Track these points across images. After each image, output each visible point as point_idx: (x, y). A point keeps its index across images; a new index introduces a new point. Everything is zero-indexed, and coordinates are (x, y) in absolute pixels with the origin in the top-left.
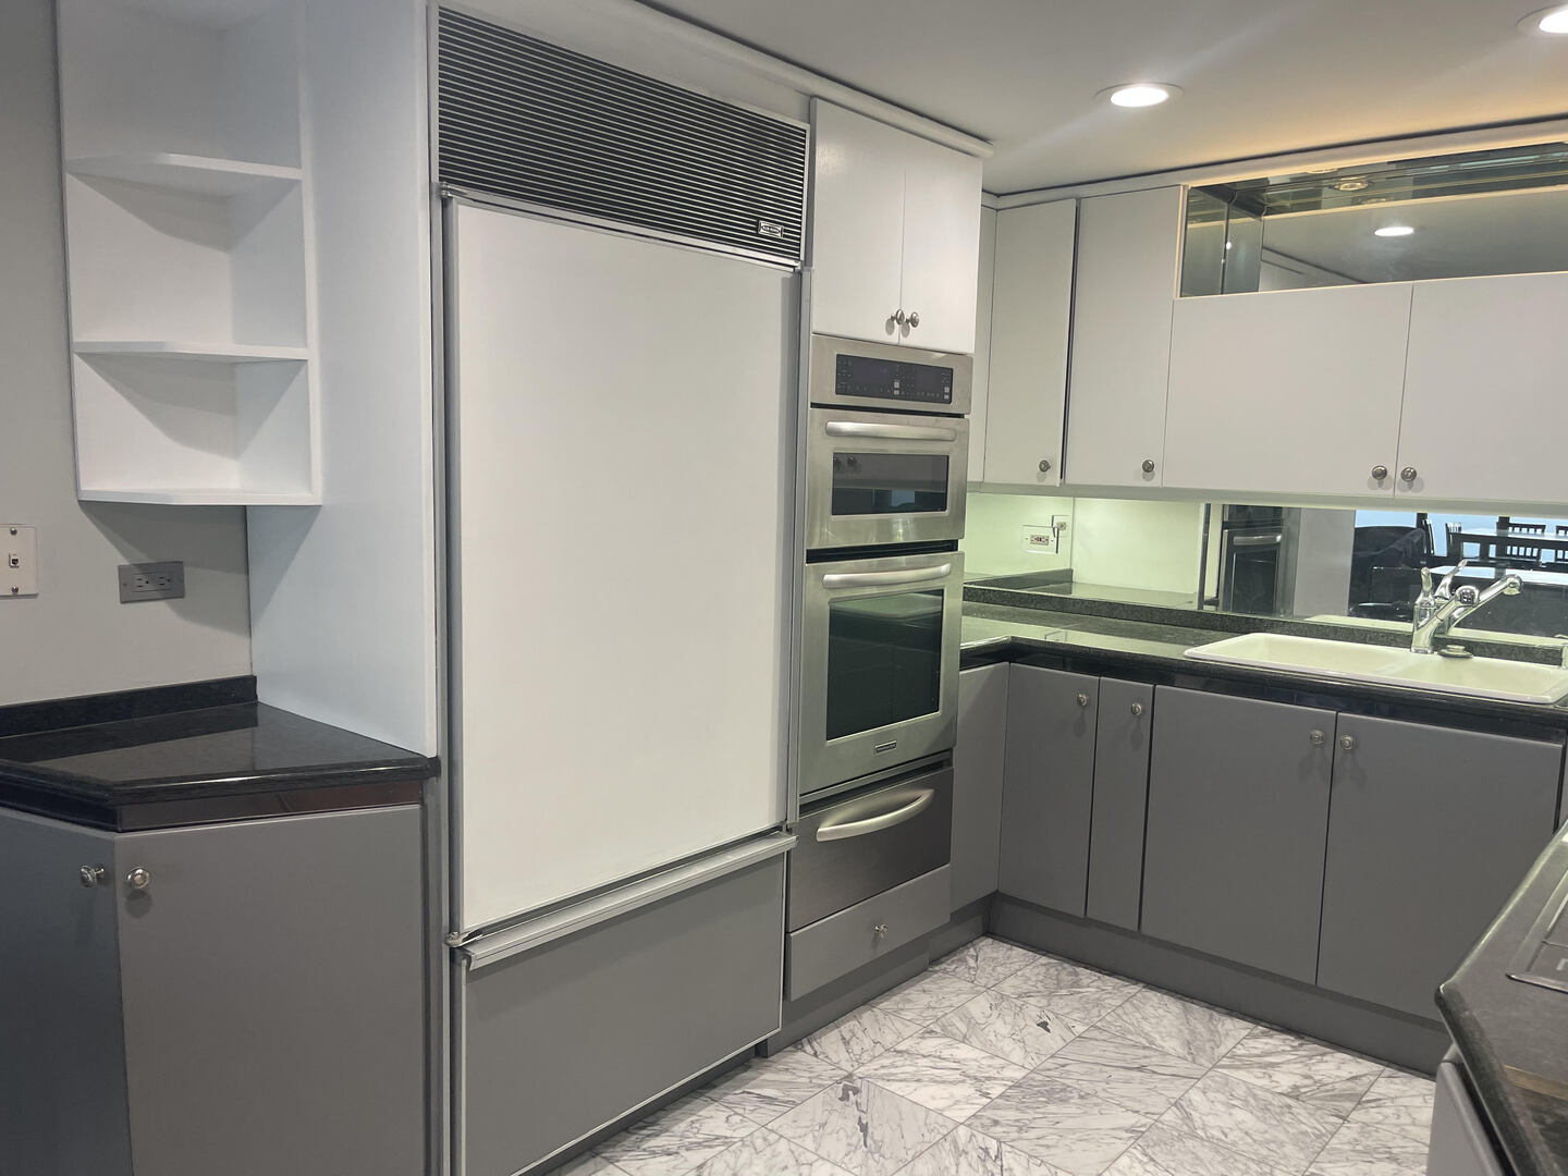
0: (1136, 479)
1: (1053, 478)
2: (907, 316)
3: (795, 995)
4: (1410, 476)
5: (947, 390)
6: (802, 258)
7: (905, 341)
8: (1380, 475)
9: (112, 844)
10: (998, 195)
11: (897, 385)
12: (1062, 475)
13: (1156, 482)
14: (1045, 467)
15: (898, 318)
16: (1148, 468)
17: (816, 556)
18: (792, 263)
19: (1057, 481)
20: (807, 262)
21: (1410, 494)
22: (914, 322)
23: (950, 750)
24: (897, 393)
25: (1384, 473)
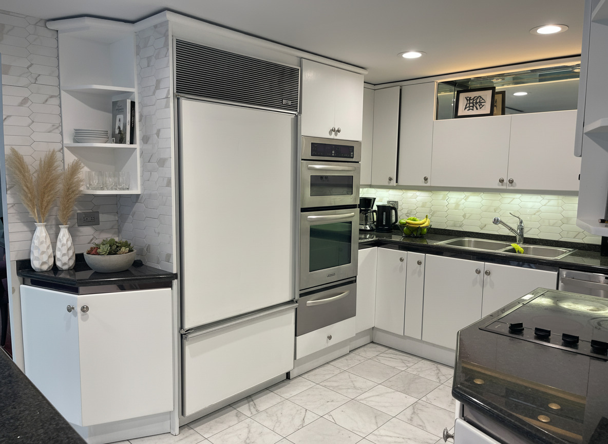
0: (421, 183)
1: (394, 183)
2: (336, 129)
3: (298, 358)
4: (511, 182)
5: (352, 153)
6: (298, 111)
7: (336, 138)
8: (502, 181)
9: (77, 298)
10: (375, 85)
11: (333, 152)
12: (397, 182)
13: (428, 184)
14: (390, 179)
15: (333, 130)
16: (426, 179)
17: (303, 210)
18: (295, 113)
19: (395, 184)
20: (300, 113)
21: (512, 188)
22: (339, 131)
23: (356, 277)
24: (333, 155)
25: (503, 181)
